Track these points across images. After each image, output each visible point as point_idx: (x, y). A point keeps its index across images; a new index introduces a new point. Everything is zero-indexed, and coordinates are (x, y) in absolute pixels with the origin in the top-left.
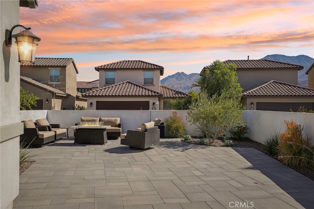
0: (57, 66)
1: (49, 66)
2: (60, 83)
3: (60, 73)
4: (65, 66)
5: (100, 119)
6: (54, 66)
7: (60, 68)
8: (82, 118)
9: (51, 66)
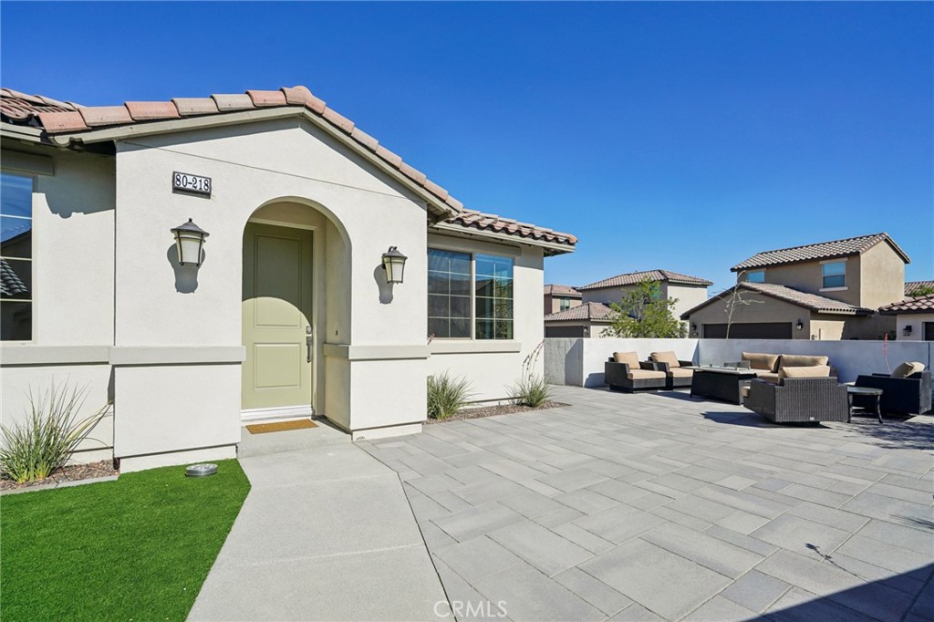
0: (838, 256)
1: (819, 259)
2: (846, 288)
3: (847, 270)
4: (857, 254)
5: (779, 357)
6: (832, 257)
7: (846, 259)
8: (745, 354)
9: (825, 258)
